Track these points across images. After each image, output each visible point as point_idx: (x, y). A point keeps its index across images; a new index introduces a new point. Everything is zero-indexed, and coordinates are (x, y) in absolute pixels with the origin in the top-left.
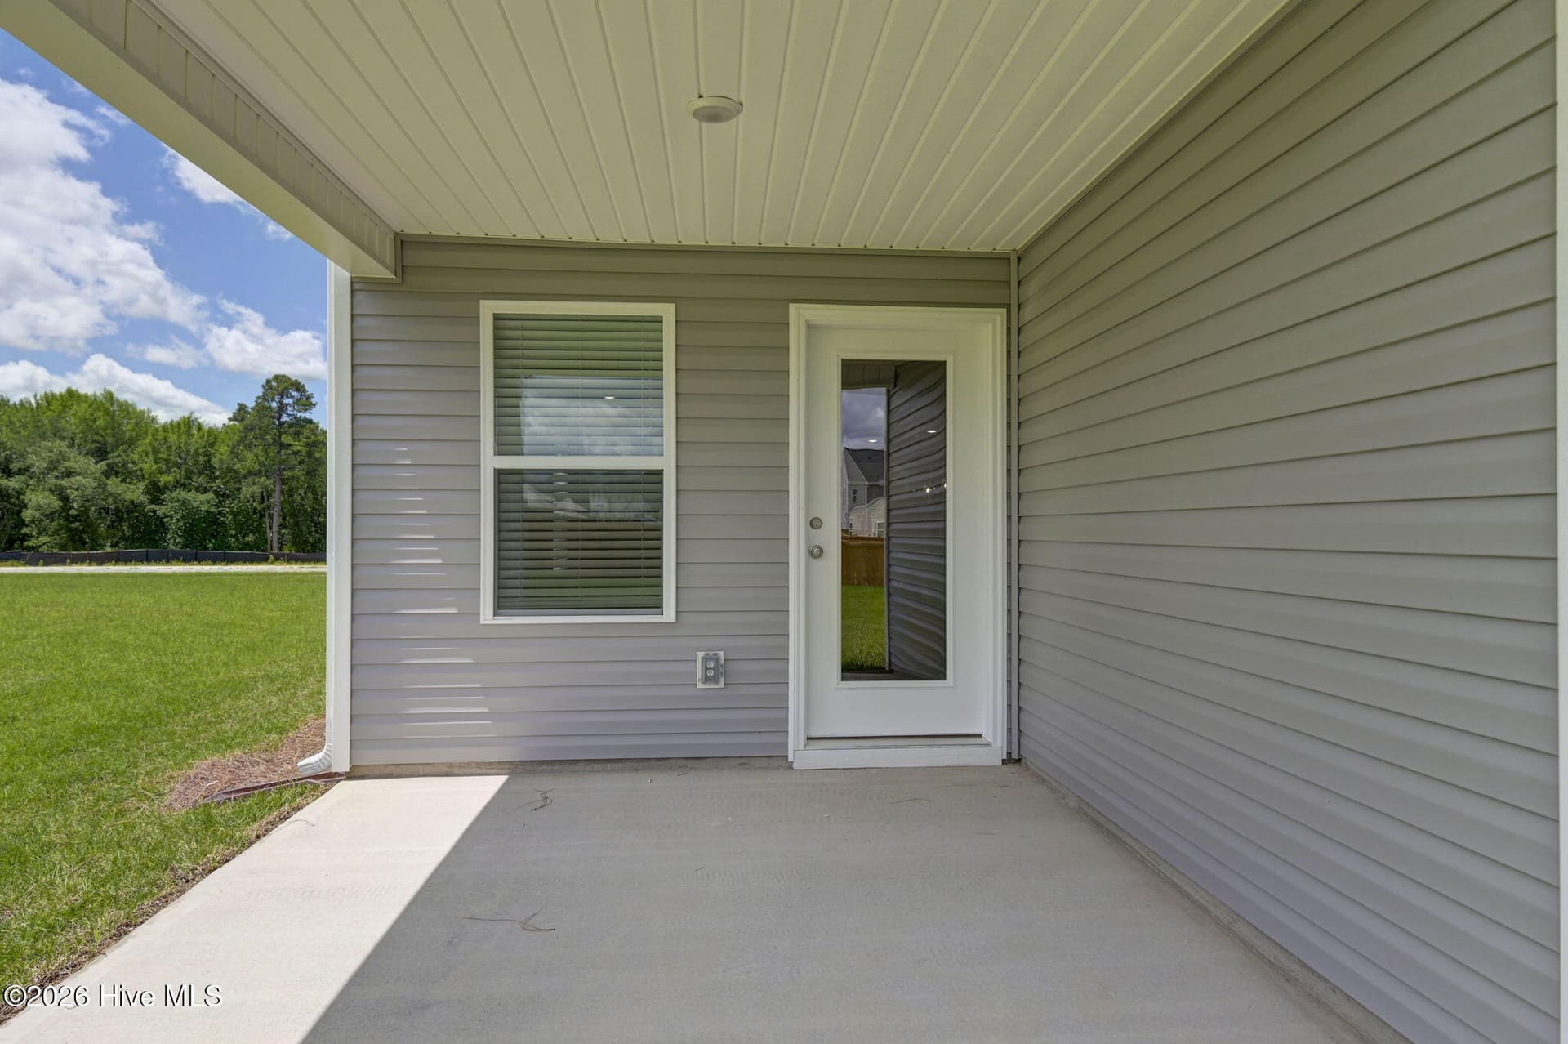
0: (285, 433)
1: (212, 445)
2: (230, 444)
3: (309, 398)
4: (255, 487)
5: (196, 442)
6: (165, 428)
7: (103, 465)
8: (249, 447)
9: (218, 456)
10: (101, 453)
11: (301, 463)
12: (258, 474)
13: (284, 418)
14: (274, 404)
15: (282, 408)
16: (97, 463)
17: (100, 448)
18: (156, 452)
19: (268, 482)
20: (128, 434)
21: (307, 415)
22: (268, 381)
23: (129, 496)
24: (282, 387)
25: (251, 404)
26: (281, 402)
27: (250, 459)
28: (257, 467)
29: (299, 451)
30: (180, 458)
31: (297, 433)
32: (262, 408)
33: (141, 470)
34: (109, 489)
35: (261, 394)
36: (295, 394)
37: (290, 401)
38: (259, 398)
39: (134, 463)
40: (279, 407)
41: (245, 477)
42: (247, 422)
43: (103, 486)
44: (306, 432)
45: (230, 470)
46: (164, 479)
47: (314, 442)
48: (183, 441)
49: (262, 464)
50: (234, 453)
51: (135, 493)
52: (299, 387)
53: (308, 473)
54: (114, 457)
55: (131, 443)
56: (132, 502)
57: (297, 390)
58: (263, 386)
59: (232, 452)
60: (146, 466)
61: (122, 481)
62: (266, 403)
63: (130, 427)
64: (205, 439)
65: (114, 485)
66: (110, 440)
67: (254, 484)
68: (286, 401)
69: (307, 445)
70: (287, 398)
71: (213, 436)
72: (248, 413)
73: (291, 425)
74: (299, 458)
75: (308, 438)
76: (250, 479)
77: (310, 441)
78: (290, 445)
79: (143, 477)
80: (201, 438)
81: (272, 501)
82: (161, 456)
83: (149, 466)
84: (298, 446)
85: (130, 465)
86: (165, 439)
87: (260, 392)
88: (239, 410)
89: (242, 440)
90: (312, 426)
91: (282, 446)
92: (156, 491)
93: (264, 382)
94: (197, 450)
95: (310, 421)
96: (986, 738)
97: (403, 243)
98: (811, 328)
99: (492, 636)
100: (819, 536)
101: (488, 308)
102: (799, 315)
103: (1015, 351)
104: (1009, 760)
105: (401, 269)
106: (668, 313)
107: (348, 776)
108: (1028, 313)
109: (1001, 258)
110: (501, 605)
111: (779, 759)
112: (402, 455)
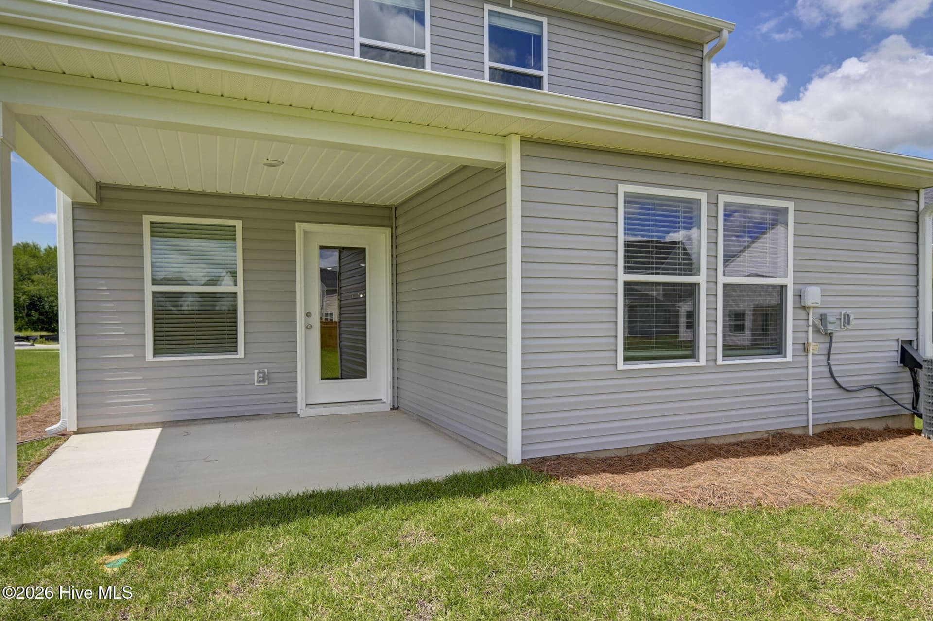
96: (385, 400)
97: (101, 187)
98: (306, 233)
99: (152, 366)
100: (310, 320)
101: (147, 219)
102: (300, 228)
103: (395, 246)
104: (393, 408)
105: (100, 199)
106: (238, 224)
107: (76, 433)
108: (399, 231)
109: (389, 208)
110: (156, 353)
111: (294, 413)
112: (102, 285)
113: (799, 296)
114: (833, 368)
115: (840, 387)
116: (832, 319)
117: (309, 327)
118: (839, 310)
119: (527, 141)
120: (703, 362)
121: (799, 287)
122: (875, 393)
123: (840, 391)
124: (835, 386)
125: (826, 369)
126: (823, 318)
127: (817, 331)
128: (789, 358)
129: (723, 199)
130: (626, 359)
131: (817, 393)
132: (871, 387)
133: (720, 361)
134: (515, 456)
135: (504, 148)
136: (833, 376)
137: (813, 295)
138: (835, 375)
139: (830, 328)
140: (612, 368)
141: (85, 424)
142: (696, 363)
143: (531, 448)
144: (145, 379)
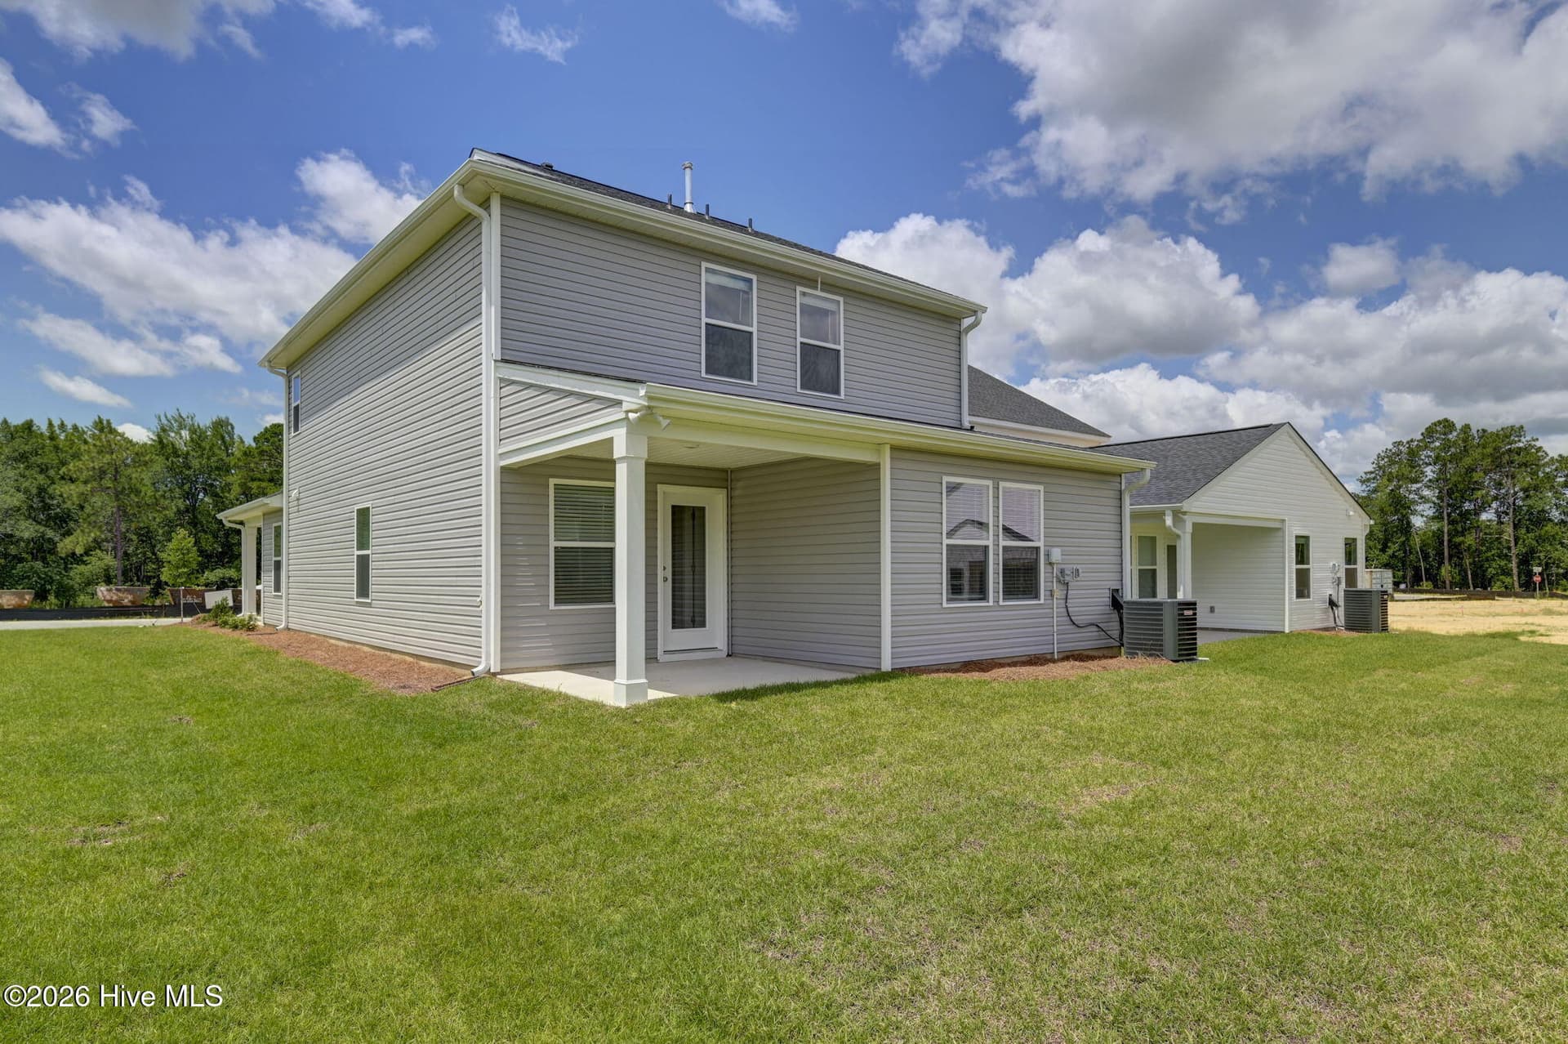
96: (719, 648)
98: (664, 494)
99: (554, 614)
100: (666, 573)
101: (552, 482)
102: (661, 489)
103: (730, 506)
104: (728, 655)
107: (498, 674)
108: (737, 493)
109: (724, 471)
110: (557, 602)
111: (654, 659)
112: (520, 540)
113: (1048, 555)
114: (1070, 609)
115: (1074, 624)
116: (1068, 572)
117: (665, 579)
118: (1071, 566)
119: (894, 448)
120: (991, 603)
121: (1047, 548)
122: (1095, 629)
123: (1073, 627)
124: (1070, 623)
125: (1065, 610)
126: (1062, 571)
127: (1059, 581)
128: (1042, 601)
129: (1001, 485)
130: (949, 600)
131: (1059, 628)
132: (1093, 624)
133: (1001, 603)
134: (887, 665)
135: (879, 452)
136: (1069, 616)
137: (1056, 555)
139: (1067, 578)
140: (939, 606)
141: (507, 666)
142: (987, 604)
143: (896, 661)
144: (548, 626)
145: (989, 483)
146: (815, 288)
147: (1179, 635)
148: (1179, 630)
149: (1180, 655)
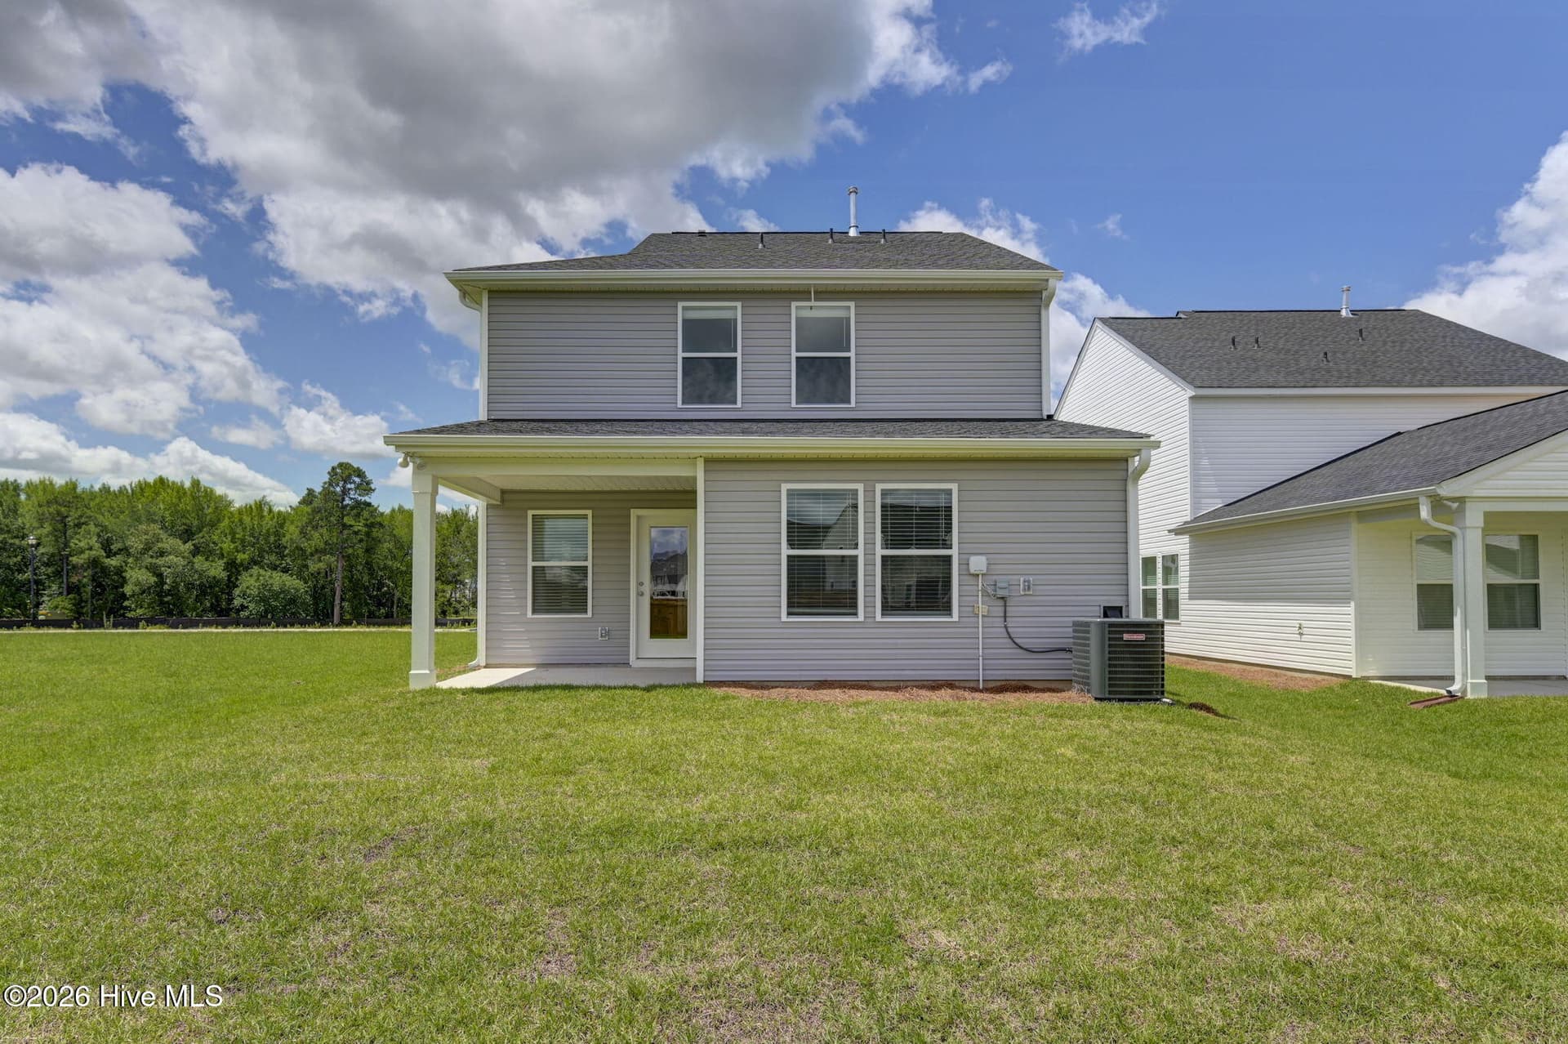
0: (348, 515)
1: (282, 526)
2: (300, 524)
3: (368, 483)
4: (321, 564)
5: (268, 524)
6: (240, 511)
7: (189, 546)
8: (315, 528)
9: (288, 537)
10: (187, 535)
11: (361, 541)
12: (323, 552)
13: (347, 501)
14: (338, 489)
15: (345, 492)
16: (185, 543)
17: (187, 530)
18: (233, 533)
19: (333, 559)
20: (208, 517)
21: (367, 499)
22: (333, 469)
23: (212, 573)
24: (346, 474)
25: (318, 489)
26: (344, 487)
27: (317, 539)
28: (322, 545)
29: (359, 531)
30: (254, 537)
31: (358, 515)
32: (327, 493)
33: (221, 548)
34: (196, 566)
35: (327, 480)
36: (357, 480)
37: (353, 486)
38: (325, 483)
39: (214, 543)
40: (342, 491)
41: (312, 555)
42: (315, 504)
43: (191, 563)
44: (365, 514)
45: (299, 548)
46: (241, 557)
47: (372, 523)
48: (256, 523)
49: (326, 543)
50: (303, 533)
51: (217, 570)
52: (360, 473)
53: (367, 551)
54: (198, 539)
55: (213, 525)
56: (214, 577)
57: (359, 476)
58: (329, 473)
59: (301, 533)
60: (225, 546)
61: (207, 560)
62: (332, 489)
63: (210, 510)
64: (275, 520)
65: (199, 562)
66: (196, 523)
67: (320, 561)
68: (349, 486)
69: (366, 525)
70: (351, 483)
71: (282, 519)
72: (316, 497)
73: (353, 508)
74: (359, 537)
75: (367, 520)
76: (316, 557)
77: (369, 522)
78: (351, 526)
79: (223, 555)
80: (272, 520)
81: (334, 576)
82: (237, 536)
83: (227, 546)
84: (359, 526)
85: (212, 545)
86: (241, 520)
87: (326, 478)
88: (308, 495)
89: (310, 522)
90: (371, 509)
91: (345, 526)
92: (234, 568)
93: (330, 469)
94: (268, 530)
95: (369, 505)
97: (503, 492)
98: (639, 517)
99: (531, 622)
100: (642, 589)
101: (530, 513)
102: (634, 513)
105: (503, 501)
106: (589, 513)
107: (485, 667)
110: (534, 611)
111: (627, 664)
112: (503, 562)
113: (965, 565)
114: (1010, 630)
115: (1021, 648)
117: (642, 594)
118: (1012, 577)
119: (711, 461)
120: (861, 618)
121: (964, 557)
122: (1065, 656)
123: (1018, 651)
124: (1014, 646)
125: (1004, 630)
126: (996, 584)
127: (989, 596)
128: (955, 619)
129: (879, 487)
130: (789, 614)
131: (990, 651)
132: (1061, 649)
133: (880, 619)
135: (695, 466)
136: (1010, 637)
137: (981, 564)
138: (1013, 636)
139: (1004, 593)
140: (777, 620)
141: (491, 661)
142: (856, 620)
143: (707, 673)
144: (527, 631)
145: (860, 487)
146: (810, 300)
147: (1110, 666)
148: (1110, 659)
149: (1110, 693)
